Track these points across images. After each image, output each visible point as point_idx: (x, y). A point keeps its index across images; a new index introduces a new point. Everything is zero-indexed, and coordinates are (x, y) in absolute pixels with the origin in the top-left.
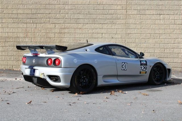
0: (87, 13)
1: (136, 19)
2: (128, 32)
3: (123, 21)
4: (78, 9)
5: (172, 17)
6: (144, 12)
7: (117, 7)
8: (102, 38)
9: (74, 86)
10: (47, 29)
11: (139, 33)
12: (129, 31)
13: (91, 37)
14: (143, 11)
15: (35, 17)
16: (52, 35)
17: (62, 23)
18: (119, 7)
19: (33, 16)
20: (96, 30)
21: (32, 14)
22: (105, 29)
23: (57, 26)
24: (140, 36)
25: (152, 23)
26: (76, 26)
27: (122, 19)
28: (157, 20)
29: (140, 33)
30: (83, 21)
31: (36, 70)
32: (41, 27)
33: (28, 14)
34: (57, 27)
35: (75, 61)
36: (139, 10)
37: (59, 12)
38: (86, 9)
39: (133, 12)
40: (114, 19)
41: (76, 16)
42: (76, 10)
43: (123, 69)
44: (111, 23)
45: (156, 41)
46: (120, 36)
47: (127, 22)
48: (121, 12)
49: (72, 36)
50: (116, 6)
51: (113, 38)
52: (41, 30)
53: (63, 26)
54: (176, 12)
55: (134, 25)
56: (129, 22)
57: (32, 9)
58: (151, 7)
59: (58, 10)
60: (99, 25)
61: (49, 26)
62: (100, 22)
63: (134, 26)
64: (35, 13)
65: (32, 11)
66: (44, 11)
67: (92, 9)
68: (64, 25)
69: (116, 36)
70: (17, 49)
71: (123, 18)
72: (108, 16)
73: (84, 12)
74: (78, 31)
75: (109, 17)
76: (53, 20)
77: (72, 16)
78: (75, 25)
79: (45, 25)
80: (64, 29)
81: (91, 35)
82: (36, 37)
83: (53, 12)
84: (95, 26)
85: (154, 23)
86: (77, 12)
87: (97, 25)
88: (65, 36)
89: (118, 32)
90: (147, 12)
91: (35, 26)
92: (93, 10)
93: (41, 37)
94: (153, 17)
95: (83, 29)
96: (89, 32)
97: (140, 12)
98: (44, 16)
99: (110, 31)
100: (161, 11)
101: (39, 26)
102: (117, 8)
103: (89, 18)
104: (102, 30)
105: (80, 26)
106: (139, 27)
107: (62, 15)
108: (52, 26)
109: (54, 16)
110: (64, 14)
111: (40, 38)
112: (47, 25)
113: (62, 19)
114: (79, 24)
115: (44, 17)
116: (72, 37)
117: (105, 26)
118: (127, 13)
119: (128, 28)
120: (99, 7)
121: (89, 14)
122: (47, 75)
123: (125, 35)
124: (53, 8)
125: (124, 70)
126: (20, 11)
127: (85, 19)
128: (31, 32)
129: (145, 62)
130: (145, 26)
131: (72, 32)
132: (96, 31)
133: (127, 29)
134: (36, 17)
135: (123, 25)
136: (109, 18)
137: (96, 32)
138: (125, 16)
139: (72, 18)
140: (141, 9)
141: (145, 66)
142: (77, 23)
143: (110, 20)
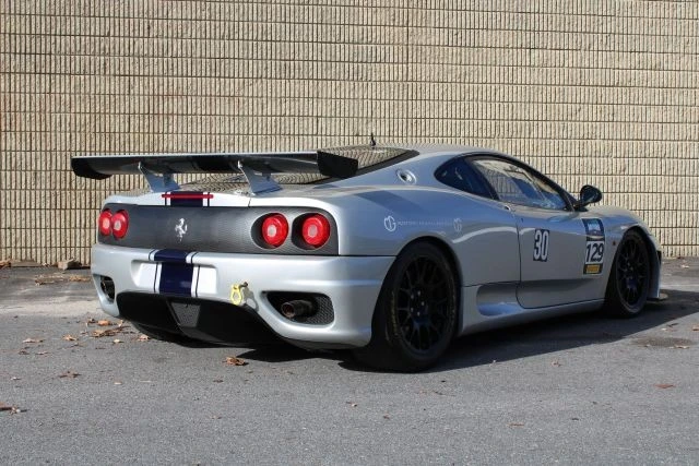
0: (260, 38)
1: (445, 62)
2: (414, 111)
3: (398, 72)
4: (222, 18)
5: (572, 59)
6: (472, 37)
7: (374, 16)
8: (317, 135)
9: (388, 338)
10: (98, 100)
11: (454, 116)
12: (417, 110)
13: (274, 132)
14: (468, 32)
15: (43, 47)
16: (118, 124)
17: (156, 73)
18: (381, 16)
19: (38, 44)
20: (292, 103)
21: (30, 34)
22: (329, 102)
23: (138, 86)
24: (458, 127)
25: (502, 81)
26: (212, 86)
27: (391, 60)
28: (519, 70)
29: (458, 116)
30: (241, 68)
31: (196, 269)
32: (73, 91)
33: (15, 34)
34: (137, 92)
35: (387, 222)
36: (455, 31)
37: (146, 31)
38: (255, 19)
40: (362, 62)
41: (214, 48)
42: (213, 23)
43: (537, 257)
44: (351, 77)
45: (518, 148)
46: (384, 130)
47: (410, 74)
48: (387, 37)
49: (199, 127)
50: (370, 10)
51: (357, 135)
52: (73, 103)
53: (161, 88)
54: (586, 40)
55: (436, 88)
56: (419, 76)
57: (30, 15)
58: (499, 18)
59: (141, 21)
60: (306, 82)
61: (102, 88)
62: (311, 74)
63: (437, 90)
64: (43, 32)
65: (33, 26)
66: (83, 26)
67: (278, 20)
68: (166, 85)
69: (372, 128)
70: (73, 173)
71: (396, 57)
72: (338, 50)
73: (246, 31)
74: (222, 107)
75: (343, 52)
76: (122, 64)
77: (199, 46)
78: (211, 84)
79: (88, 82)
80: (166, 100)
81: (274, 124)
82: (48, 129)
83: (122, 28)
84: (288, 88)
85: (511, 79)
86: (218, 30)
87: (297, 86)
88: (171, 127)
89: (378, 110)
90: (485, 38)
91: (45, 86)
92: (283, 25)
93: (73, 129)
94: (507, 58)
95: (241, 99)
96: (265, 110)
97: (459, 36)
98: (83, 43)
99: (347, 109)
100: (532, 35)
101: (62, 85)
102: (374, 19)
103: (264, 57)
104: (315, 104)
105: (231, 87)
106: (456, 95)
107: (155, 41)
108: (117, 85)
109: (127, 46)
110: (165, 40)
111: (68, 135)
112: (98, 82)
113: (156, 60)
114: (227, 80)
115: (83, 50)
116: (199, 131)
117: (329, 89)
118: (410, 39)
120: (306, 12)
121: (267, 41)
122: (264, 292)
123: (405, 125)
124: (122, 13)
125: (540, 259)
127: (251, 62)
128: (28, 109)
129: (597, 227)
130: (476, 90)
131: (199, 112)
132: (295, 107)
133: (410, 102)
134: (48, 50)
135: (396, 84)
136: (342, 59)
137: (292, 110)
138: (405, 52)
139: (198, 55)
140: (463, 26)
141: (599, 243)
142: (220, 77)
143: (347, 64)
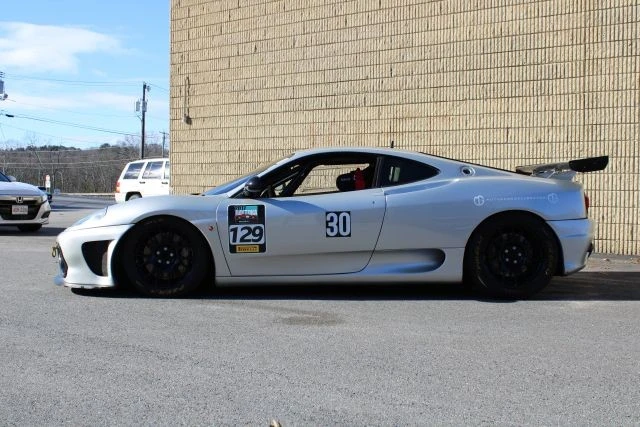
0: (465, 68)
1: (620, 71)
2: (591, 118)
3: (574, 85)
7: (555, 39)
8: (507, 143)
12: (594, 117)
15: (331, 91)
18: (562, 38)
20: (488, 118)
22: (517, 115)
23: (384, 113)
24: (632, 131)
27: (570, 76)
30: (451, 93)
32: (347, 119)
34: (383, 117)
36: (629, 42)
37: (389, 72)
38: (462, 54)
39: (608, 51)
40: (545, 79)
41: (433, 80)
42: (432, 61)
44: (535, 94)
46: (563, 136)
47: (587, 86)
48: (566, 55)
50: (551, 34)
51: (540, 142)
53: (398, 112)
59: (387, 66)
60: (499, 100)
61: (363, 116)
63: (612, 98)
65: (326, 77)
67: (479, 52)
68: (401, 110)
69: (553, 135)
71: (574, 72)
72: (524, 72)
73: (455, 64)
74: (439, 124)
75: (531, 72)
77: (423, 79)
78: (431, 107)
79: (355, 112)
80: (402, 121)
86: (435, 66)
87: (492, 104)
88: (404, 141)
89: (558, 120)
92: (482, 56)
95: (451, 118)
97: (634, 45)
98: (353, 86)
101: (340, 115)
102: (555, 42)
103: (468, 83)
104: (506, 118)
105: (444, 108)
107: (395, 79)
109: (378, 85)
110: (402, 78)
112: (361, 112)
113: (395, 92)
115: (352, 90)
117: (517, 104)
118: (587, 54)
119: (591, 106)
121: (470, 70)
123: (582, 130)
126: (300, 79)
127: (458, 88)
128: (322, 133)
131: (423, 127)
132: (491, 121)
133: (586, 111)
134: (334, 92)
135: (574, 95)
136: (528, 79)
137: (488, 124)
138: (582, 66)
139: (423, 86)
140: (638, 36)
